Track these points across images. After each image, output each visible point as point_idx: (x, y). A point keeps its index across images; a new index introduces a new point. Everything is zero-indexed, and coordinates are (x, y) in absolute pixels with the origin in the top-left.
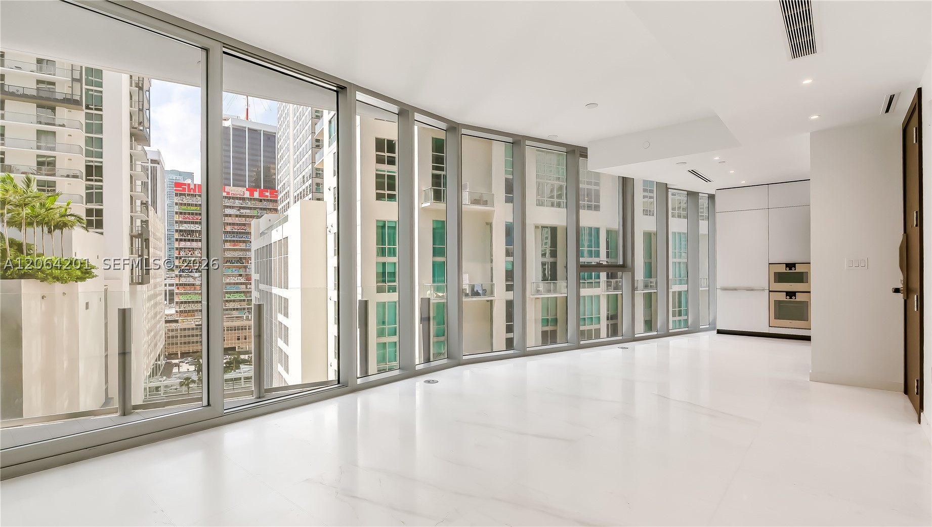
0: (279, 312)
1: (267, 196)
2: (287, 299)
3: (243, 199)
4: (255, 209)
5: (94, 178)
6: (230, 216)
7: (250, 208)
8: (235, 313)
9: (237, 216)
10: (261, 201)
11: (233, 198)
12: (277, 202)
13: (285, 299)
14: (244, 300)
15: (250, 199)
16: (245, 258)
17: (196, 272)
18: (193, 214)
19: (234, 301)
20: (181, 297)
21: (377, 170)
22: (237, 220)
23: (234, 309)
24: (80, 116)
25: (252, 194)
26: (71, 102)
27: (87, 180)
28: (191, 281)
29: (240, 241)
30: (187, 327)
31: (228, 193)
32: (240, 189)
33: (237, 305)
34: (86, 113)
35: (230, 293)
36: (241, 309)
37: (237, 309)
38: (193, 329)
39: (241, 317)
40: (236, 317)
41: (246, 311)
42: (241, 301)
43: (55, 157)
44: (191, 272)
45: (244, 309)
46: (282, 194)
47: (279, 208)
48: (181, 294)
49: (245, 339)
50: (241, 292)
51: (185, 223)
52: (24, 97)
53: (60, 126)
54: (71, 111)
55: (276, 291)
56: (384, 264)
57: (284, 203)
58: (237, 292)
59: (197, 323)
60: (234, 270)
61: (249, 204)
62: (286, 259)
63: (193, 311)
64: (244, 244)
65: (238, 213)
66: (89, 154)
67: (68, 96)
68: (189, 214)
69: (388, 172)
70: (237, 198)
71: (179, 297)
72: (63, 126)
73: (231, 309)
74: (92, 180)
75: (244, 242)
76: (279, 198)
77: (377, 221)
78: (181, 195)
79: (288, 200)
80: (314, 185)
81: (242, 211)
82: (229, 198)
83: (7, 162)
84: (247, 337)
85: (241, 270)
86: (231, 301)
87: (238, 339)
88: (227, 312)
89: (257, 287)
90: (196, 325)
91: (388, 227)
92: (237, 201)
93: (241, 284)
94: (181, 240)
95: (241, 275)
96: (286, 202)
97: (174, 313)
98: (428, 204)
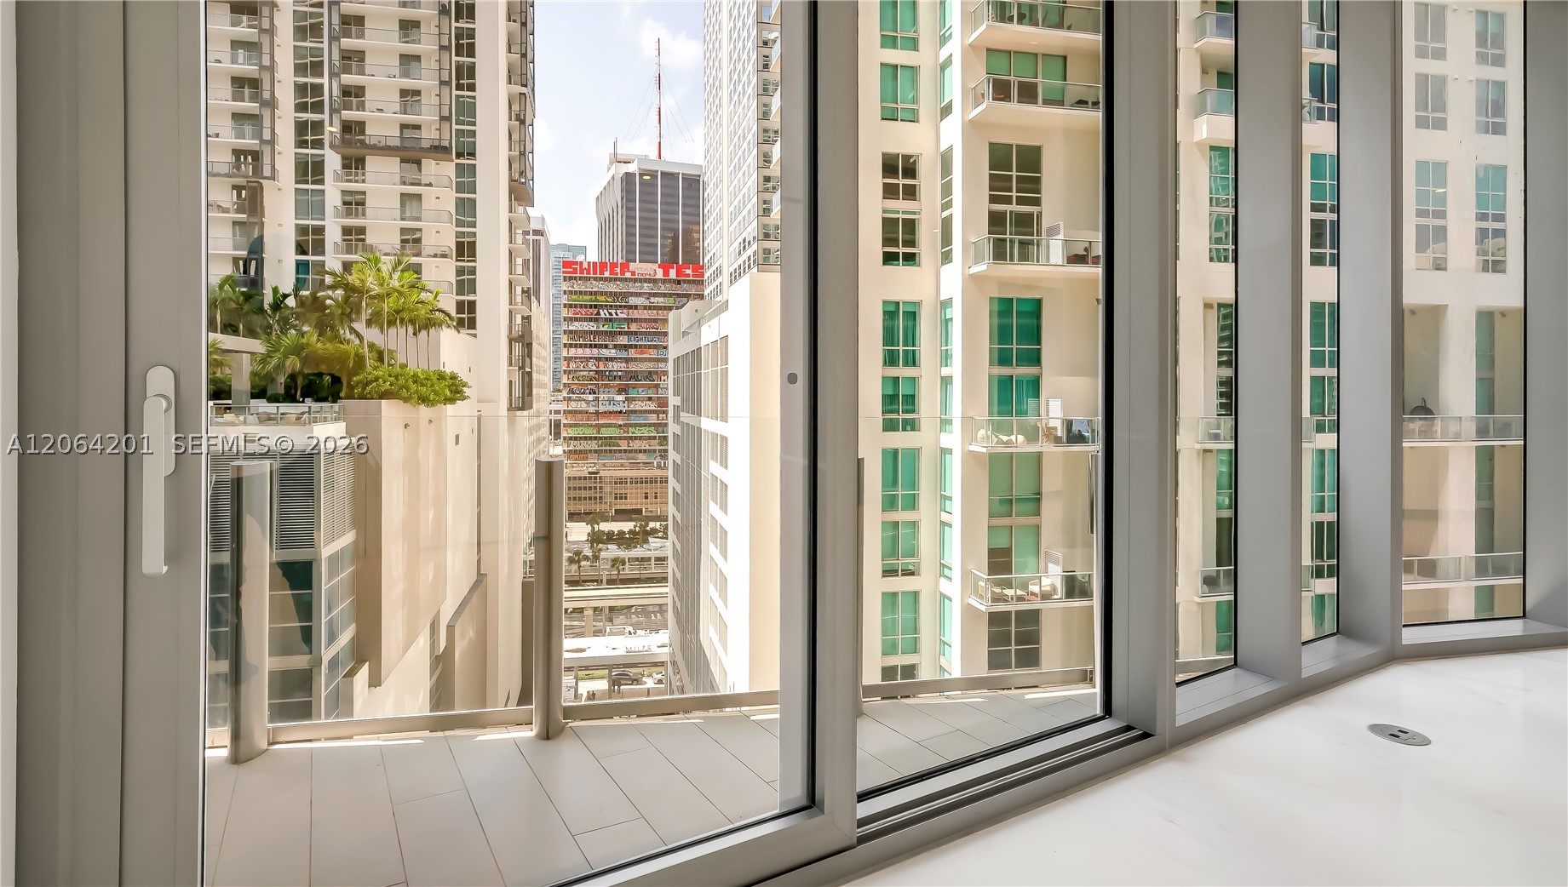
0: (712, 459)
1: (688, 275)
2: (726, 439)
3: (655, 281)
4: (671, 295)
5: (466, 259)
6: (636, 307)
7: (664, 295)
8: (642, 458)
9: (645, 308)
10: (679, 282)
11: (641, 281)
12: (703, 284)
13: (722, 437)
14: (655, 438)
15: (664, 281)
16: (656, 373)
17: (590, 393)
18: (586, 306)
19: (641, 438)
20: (570, 430)
21: (884, 212)
22: (645, 314)
23: (640, 451)
24: (448, 169)
25: (666, 273)
26: (439, 151)
27: (457, 260)
28: (583, 406)
29: (650, 347)
30: (578, 474)
31: (633, 273)
32: (650, 265)
33: (644, 445)
34: (456, 164)
35: (636, 425)
36: (650, 451)
37: (645, 451)
38: (585, 478)
39: (650, 463)
40: (643, 463)
41: (658, 454)
42: (650, 438)
43: (420, 231)
44: (583, 393)
45: (655, 451)
46: (711, 271)
47: (706, 293)
48: (571, 426)
49: (656, 497)
50: (650, 425)
51: (577, 319)
52: (385, 150)
53: (426, 185)
54: (438, 164)
55: (707, 424)
56: (896, 380)
57: (714, 285)
58: (645, 425)
59: (590, 470)
60: (640, 390)
61: (663, 289)
62: (725, 373)
63: (586, 452)
64: (656, 351)
65: (647, 303)
66: (459, 223)
67: (436, 143)
68: (581, 306)
69: (903, 213)
70: (646, 281)
71: (567, 430)
72: (430, 185)
73: (636, 451)
74: (464, 261)
75: (655, 347)
76: (706, 277)
77: (885, 303)
78: (571, 278)
79: (720, 279)
80: (761, 252)
81: (652, 300)
82: (635, 281)
83: (368, 241)
84: (658, 495)
85: (650, 391)
86: (636, 438)
87: (646, 497)
88: (630, 455)
89: (677, 418)
90: (590, 473)
91: (903, 312)
92: (645, 285)
93: (651, 412)
94: (571, 346)
95: (650, 399)
96: (717, 283)
97: (561, 453)
98: (981, 268)
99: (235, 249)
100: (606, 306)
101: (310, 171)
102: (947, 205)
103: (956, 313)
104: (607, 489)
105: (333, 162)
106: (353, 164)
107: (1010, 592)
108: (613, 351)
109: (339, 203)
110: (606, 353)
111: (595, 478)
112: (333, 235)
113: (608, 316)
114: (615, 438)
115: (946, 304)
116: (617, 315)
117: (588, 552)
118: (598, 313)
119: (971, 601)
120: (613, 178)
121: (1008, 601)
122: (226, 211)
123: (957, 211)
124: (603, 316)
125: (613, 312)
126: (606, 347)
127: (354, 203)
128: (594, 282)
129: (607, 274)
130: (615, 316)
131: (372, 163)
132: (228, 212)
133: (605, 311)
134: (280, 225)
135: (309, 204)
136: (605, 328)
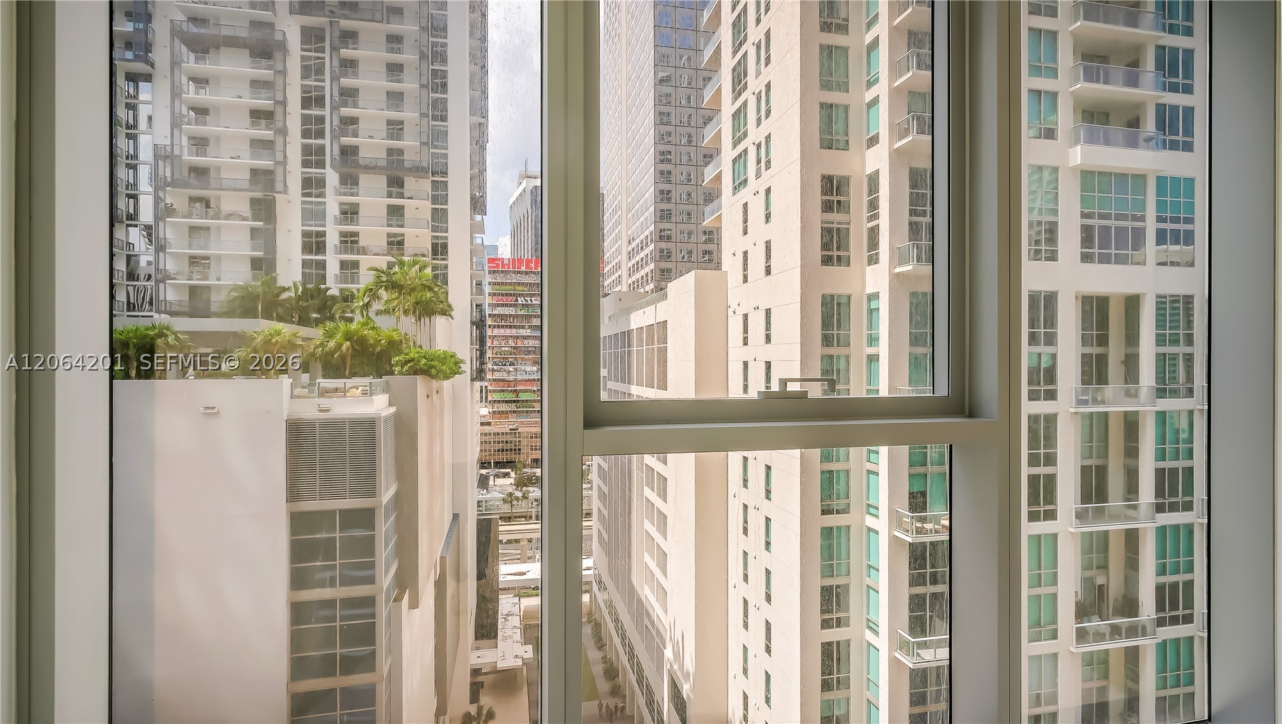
5: (440, 256)
17: (510, 365)
18: (506, 295)
20: (494, 395)
21: (822, 222)
24: (426, 185)
26: (418, 171)
27: (433, 258)
28: (505, 376)
30: (500, 431)
34: (432, 180)
38: (507, 434)
43: (403, 235)
44: (505, 365)
46: (610, 266)
48: (494, 391)
51: (498, 305)
52: (375, 169)
53: (409, 198)
54: (418, 181)
55: (640, 391)
56: (832, 357)
57: (613, 278)
59: (511, 427)
62: (663, 352)
63: (507, 412)
66: (434, 229)
67: (417, 165)
68: (502, 295)
69: (838, 223)
71: (491, 395)
72: (411, 198)
74: (438, 259)
77: (821, 295)
78: (494, 272)
79: (619, 273)
83: (361, 243)
90: (511, 429)
91: (838, 302)
94: (494, 327)
96: (617, 275)
97: (487, 413)
98: (907, 268)
99: (253, 251)
100: (522, 294)
101: (312, 186)
102: (875, 217)
103: (884, 305)
104: (524, 442)
105: (332, 177)
106: (349, 181)
107: (929, 526)
108: (529, 331)
109: (337, 212)
110: (522, 332)
111: (515, 434)
112: (332, 239)
113: (524, 302)
114: (531, 401)
115: (874, 297)
116: (532, 301)
117: (519, 494)
118: (517, 300)
119: (896, 533)
120: (524, 190)
121: (928, 534)
122: (245, 219)
123: (884, 222)
124: (520, 302)
125: (528, 299)
126: (523, 327)
127: (349, 213)
128: (513, 275)
129: (523, 269)
130: (530, 302)
131: (365, 180)
132: (247, 220)
133: (522, 298)
134: (289, 231)
135: (314, 214)
136: (522, 312)
